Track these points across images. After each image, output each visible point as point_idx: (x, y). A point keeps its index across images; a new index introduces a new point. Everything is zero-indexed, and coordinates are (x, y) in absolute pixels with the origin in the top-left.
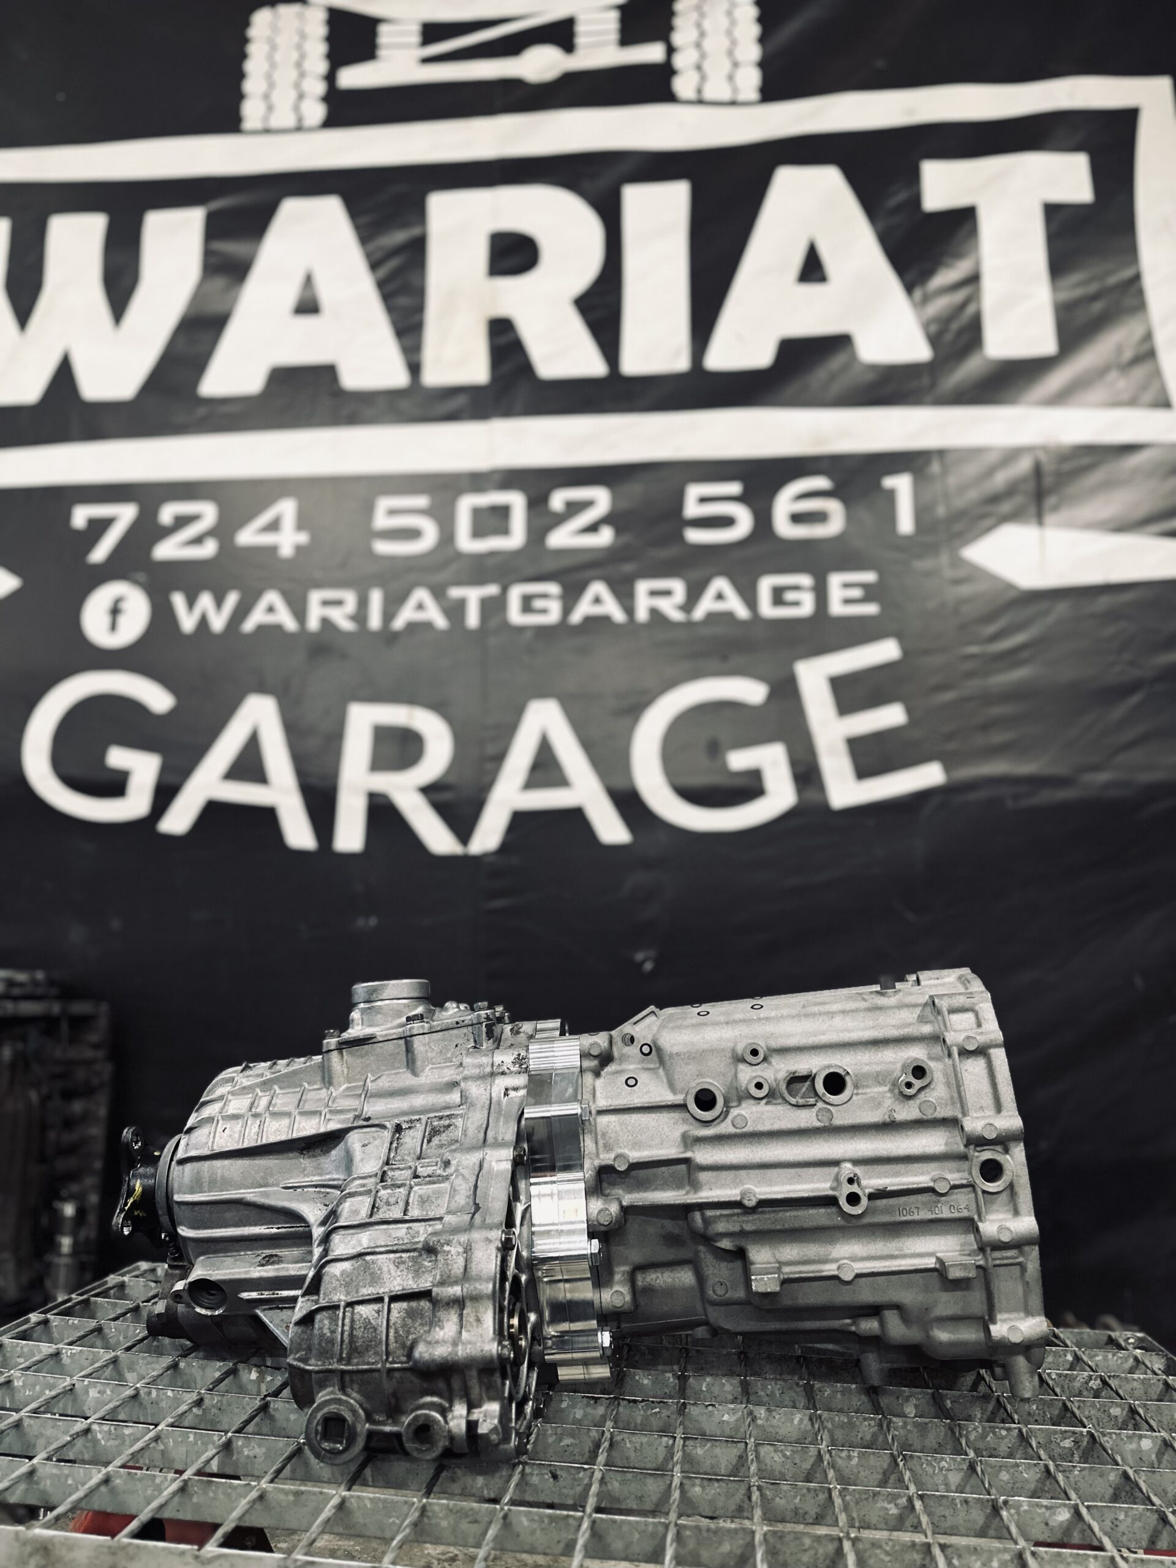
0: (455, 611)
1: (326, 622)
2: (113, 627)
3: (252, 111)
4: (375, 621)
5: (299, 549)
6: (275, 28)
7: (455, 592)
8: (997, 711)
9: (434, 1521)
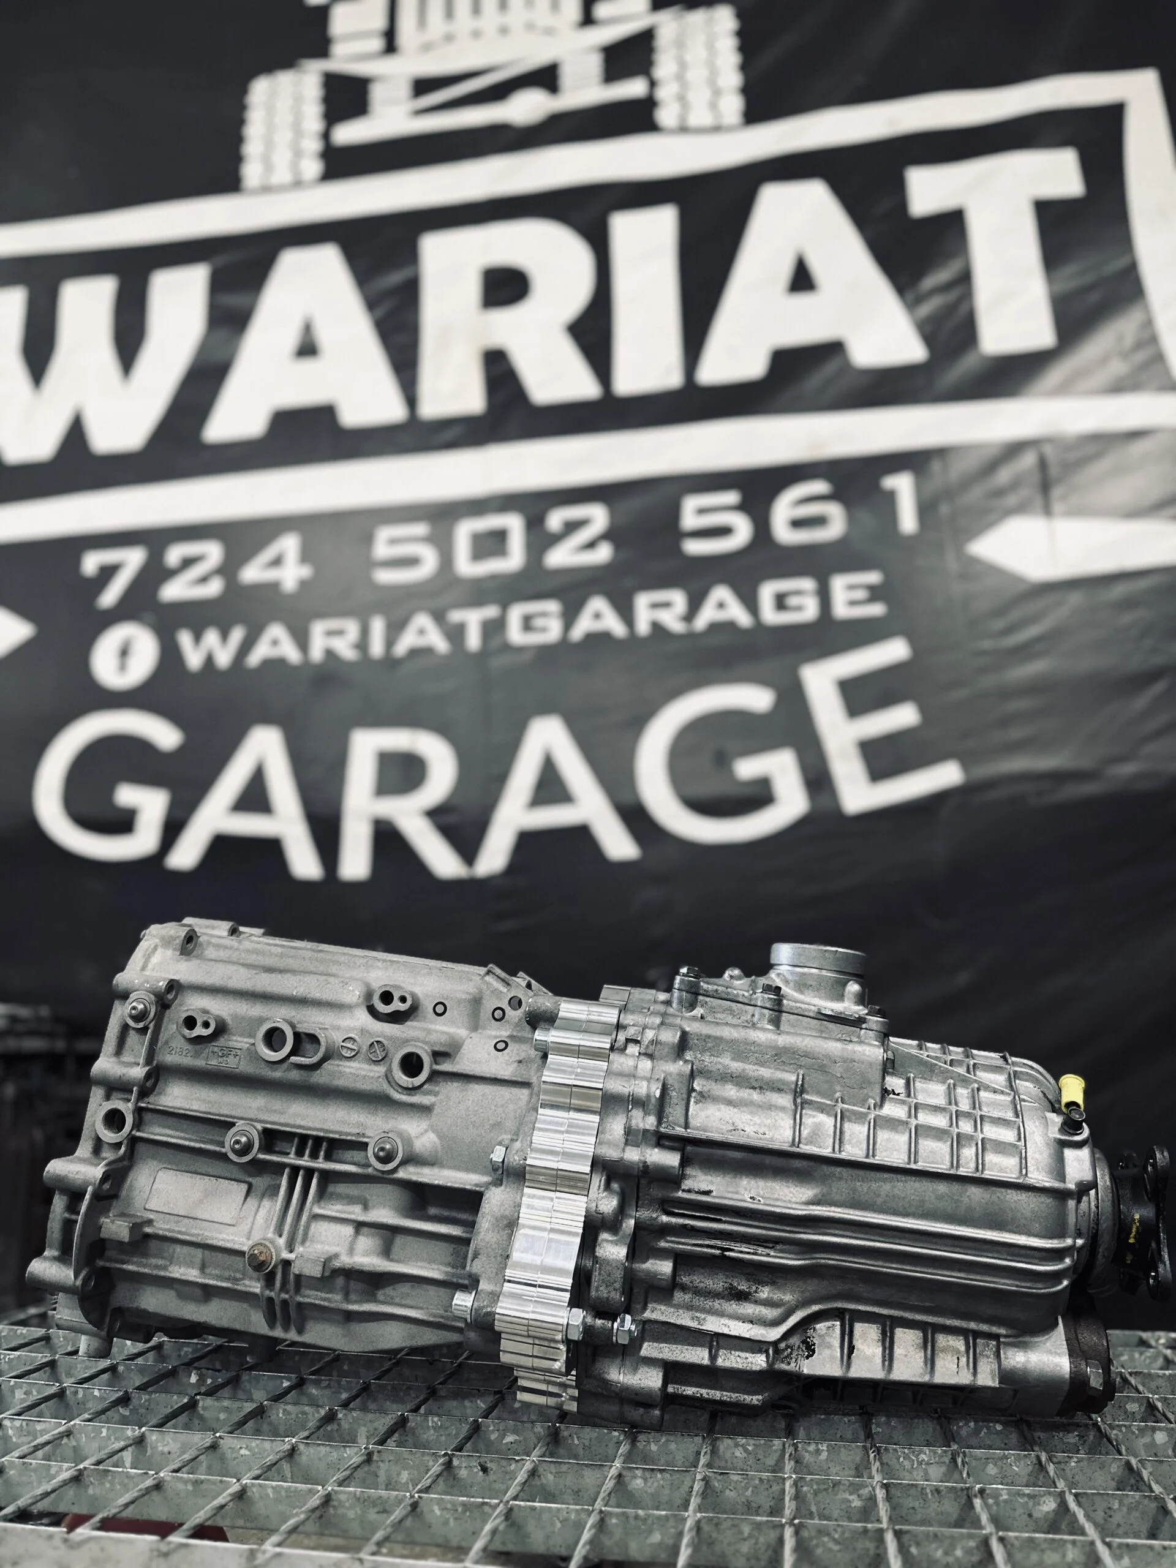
0: (456, 634)
1: (330, 654)
2: (122, 667)
3: (252, 172)
4: (377, 648)
5: (303, 584)
6: (273, 94)
7: (456, 616)
8: (1016, 705)
9: (340, 1511)
